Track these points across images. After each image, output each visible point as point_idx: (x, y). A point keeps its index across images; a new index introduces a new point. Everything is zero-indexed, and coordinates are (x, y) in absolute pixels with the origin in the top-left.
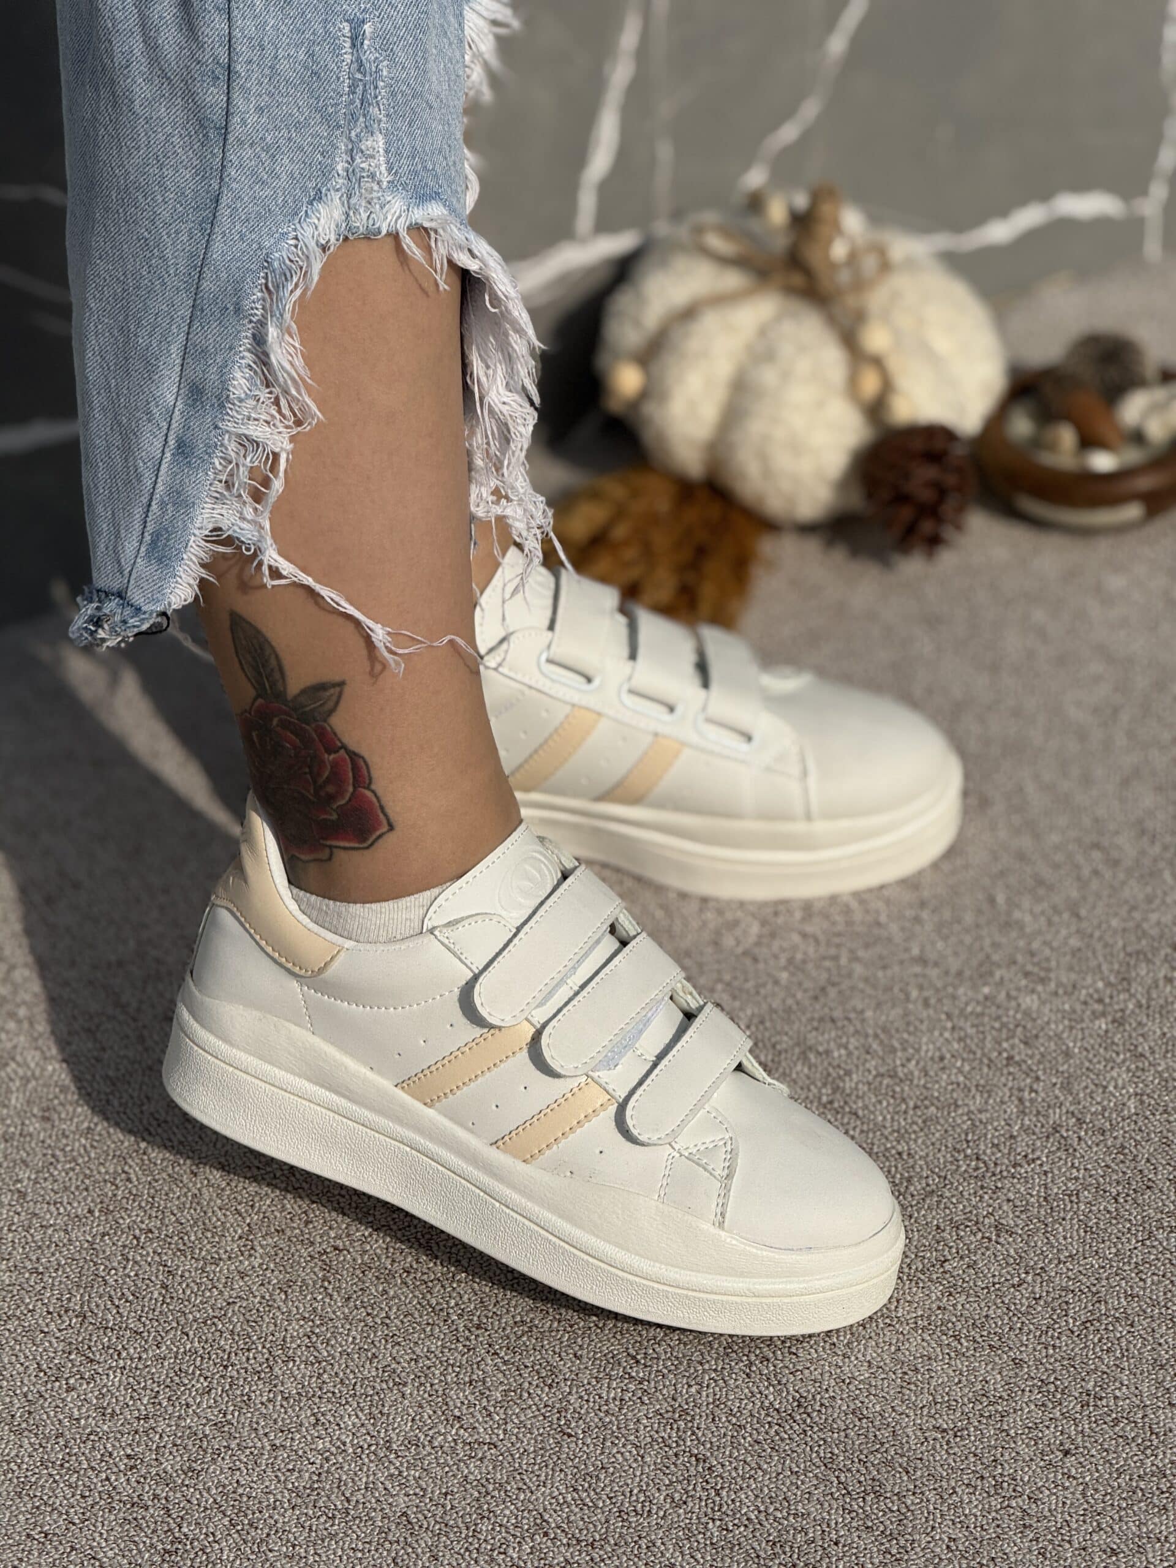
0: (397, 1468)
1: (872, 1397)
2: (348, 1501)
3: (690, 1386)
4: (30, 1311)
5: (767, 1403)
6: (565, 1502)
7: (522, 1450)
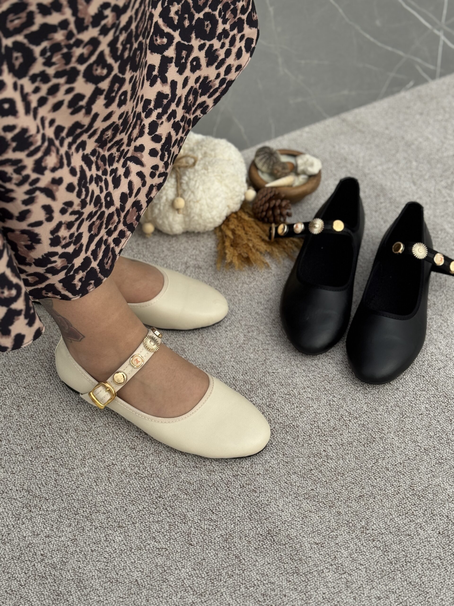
0: (134, 559)
1: (292, 529)
2: (117, 574)
3: (232, 524)
4: (10, 490)
5: (258, 532)
6: (191, 575)
7: (176, 551)
